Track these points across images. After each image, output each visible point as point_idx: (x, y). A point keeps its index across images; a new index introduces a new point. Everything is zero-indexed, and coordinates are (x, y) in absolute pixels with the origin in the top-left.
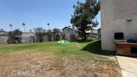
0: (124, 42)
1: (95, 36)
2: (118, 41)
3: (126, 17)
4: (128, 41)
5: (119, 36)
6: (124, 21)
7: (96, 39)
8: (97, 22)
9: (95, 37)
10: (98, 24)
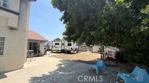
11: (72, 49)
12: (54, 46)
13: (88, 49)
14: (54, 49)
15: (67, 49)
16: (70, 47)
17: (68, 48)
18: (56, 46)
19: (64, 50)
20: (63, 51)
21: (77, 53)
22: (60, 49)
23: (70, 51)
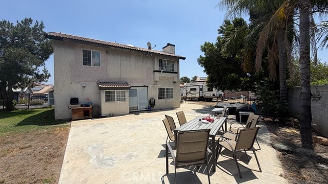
0: (78, 107)
1: (39, 100)
2: (74, 107)
3: (82, 83)
4: (82, 106)
5: (74, 101)
6: (79, 86)
7: (43, 108)
8: (45, 71)
9: (40, 104)
10: (49, 76)
11: (214, 95)
12: (190, 93)
13: (242, 96)
14: (189, 96)
15: (206, 95)
16: (211, 93)
17: (209, 94)
18: (192, 92)
19: (202, 97)
20: (201, 99)
21: (222, 101)
22: (198, 96)
23: (212, 99)
